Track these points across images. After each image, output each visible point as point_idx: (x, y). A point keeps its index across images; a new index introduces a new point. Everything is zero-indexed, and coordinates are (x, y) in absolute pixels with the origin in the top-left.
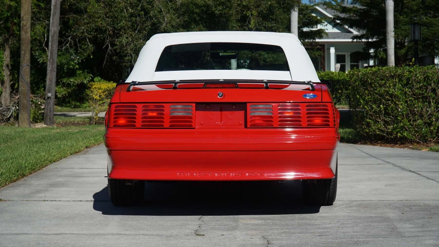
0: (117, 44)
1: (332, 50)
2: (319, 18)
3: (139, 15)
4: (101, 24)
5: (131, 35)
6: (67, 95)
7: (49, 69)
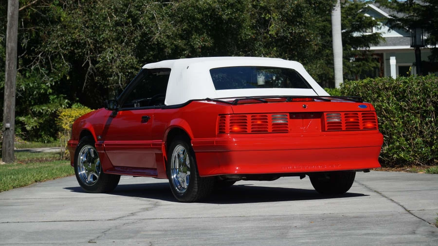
0: (99, 61)
1: (393, 61)
2: (373, 19)
3: (127, 24)
4: (79, 36)
5: (117, 48)
6: (38, 127)
7: (7, 94)
